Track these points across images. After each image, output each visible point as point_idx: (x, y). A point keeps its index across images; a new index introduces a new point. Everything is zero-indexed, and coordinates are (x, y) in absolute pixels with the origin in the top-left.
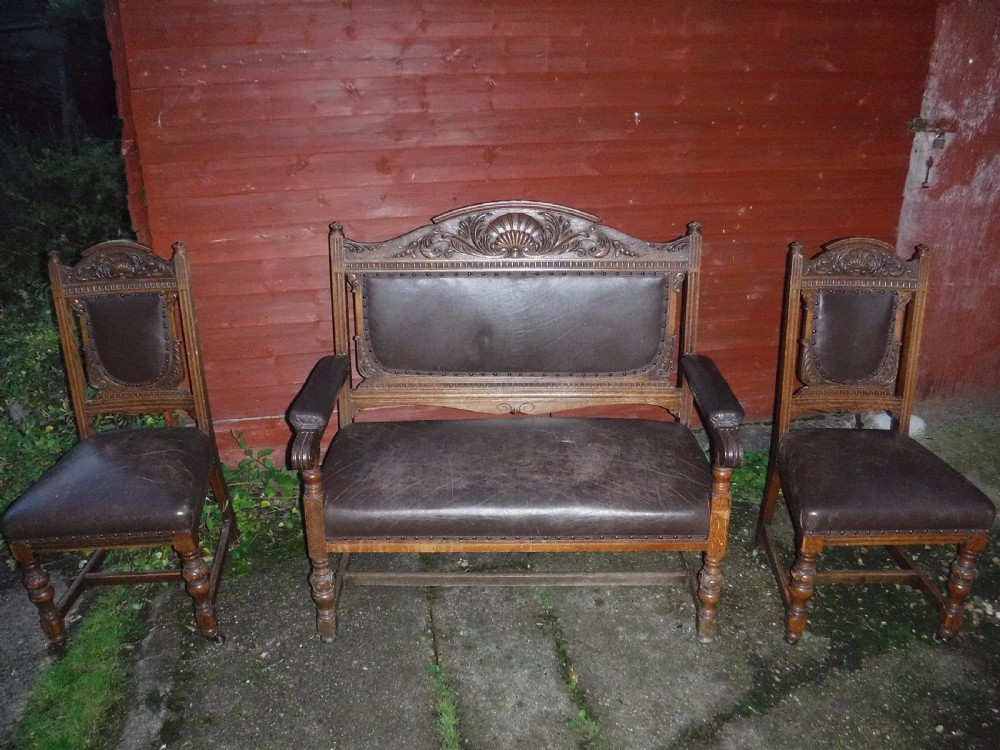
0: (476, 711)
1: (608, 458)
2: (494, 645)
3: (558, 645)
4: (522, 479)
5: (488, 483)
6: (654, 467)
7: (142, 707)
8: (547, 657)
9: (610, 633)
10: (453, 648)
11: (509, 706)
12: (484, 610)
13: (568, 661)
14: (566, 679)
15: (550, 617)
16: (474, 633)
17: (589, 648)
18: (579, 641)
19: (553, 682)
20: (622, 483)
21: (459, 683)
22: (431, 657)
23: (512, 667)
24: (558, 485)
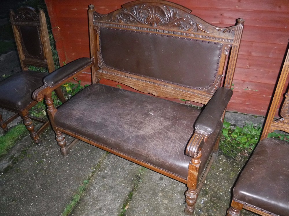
0: (85, 204)
1: (160, 127)
2: (111, 180)
3: (133, 191)
4: (120, 125)
5: (107, 123)
6: (178, 138)
7: (8, 159)
8: (125, 194)
9: (155, 194)
10: (99, 176)
11: (97, 207)
12: (119, 165)
13: (131, 198)
14: (124, 207)
15: (138, 178)
16: (109, 172)
17: (142, 197)
18: (140, 192)
19: (118, 205)
20: (157, 141)
21: (89, 190)
22: (89, 176)
23: (110, 192)
24: (131, 133)
